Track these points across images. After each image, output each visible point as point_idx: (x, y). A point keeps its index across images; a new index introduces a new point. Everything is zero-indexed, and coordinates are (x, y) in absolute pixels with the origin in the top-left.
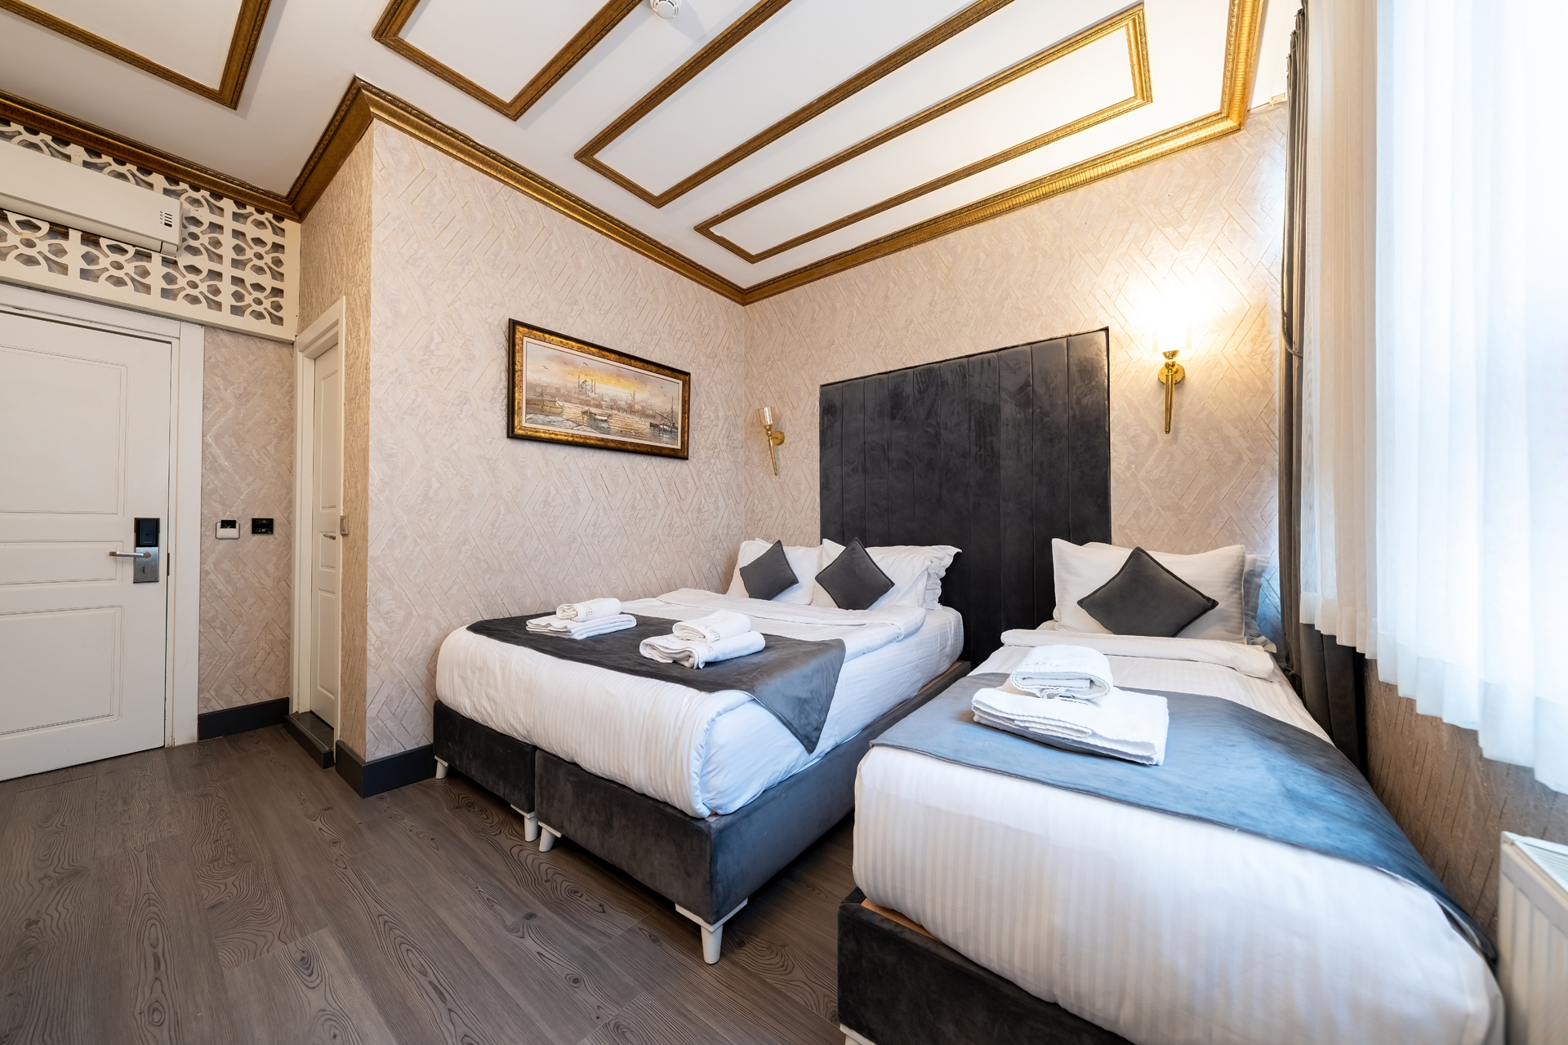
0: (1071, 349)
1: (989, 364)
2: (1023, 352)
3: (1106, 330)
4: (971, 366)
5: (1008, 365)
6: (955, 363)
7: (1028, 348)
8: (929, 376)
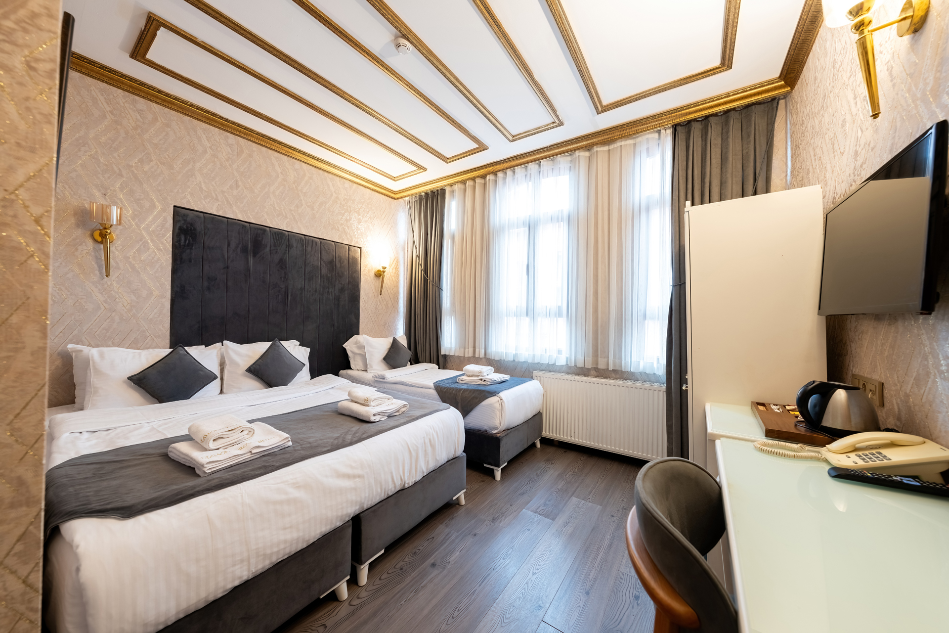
0: (350, 252)
1: (316, 244)
2: (332, 245)
3: (360, 248)
4: (307, 242)
5: (325, 248)
6: (298, 236)
7: (333, 243)
8: (280, 236)
